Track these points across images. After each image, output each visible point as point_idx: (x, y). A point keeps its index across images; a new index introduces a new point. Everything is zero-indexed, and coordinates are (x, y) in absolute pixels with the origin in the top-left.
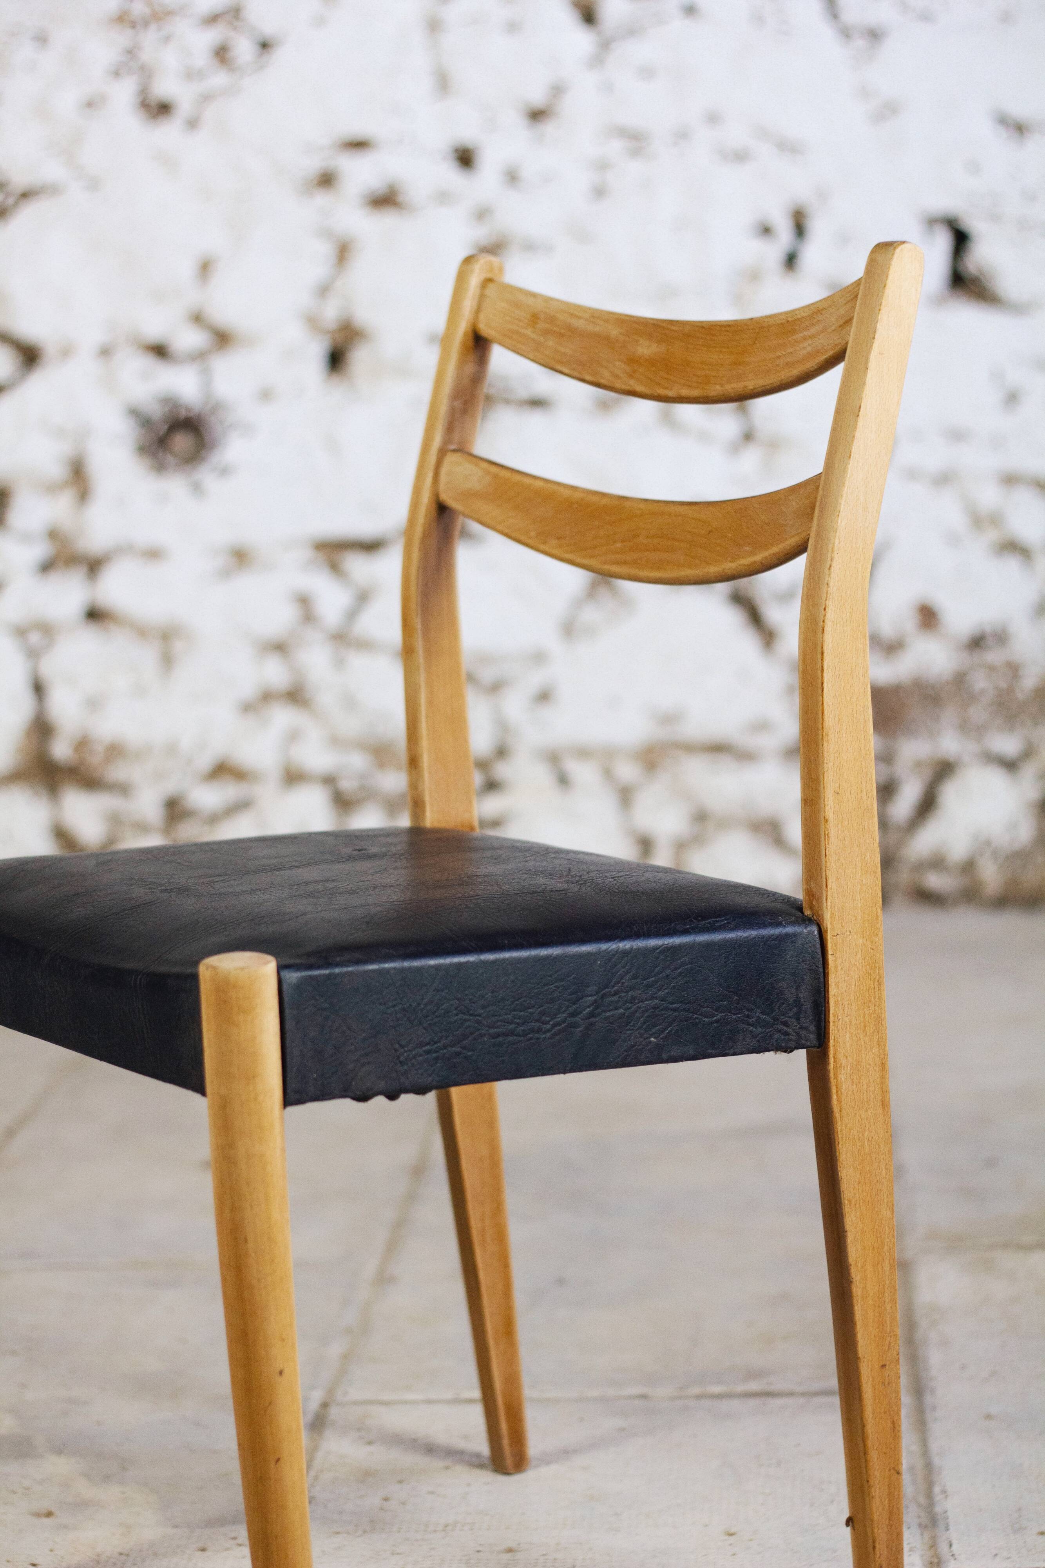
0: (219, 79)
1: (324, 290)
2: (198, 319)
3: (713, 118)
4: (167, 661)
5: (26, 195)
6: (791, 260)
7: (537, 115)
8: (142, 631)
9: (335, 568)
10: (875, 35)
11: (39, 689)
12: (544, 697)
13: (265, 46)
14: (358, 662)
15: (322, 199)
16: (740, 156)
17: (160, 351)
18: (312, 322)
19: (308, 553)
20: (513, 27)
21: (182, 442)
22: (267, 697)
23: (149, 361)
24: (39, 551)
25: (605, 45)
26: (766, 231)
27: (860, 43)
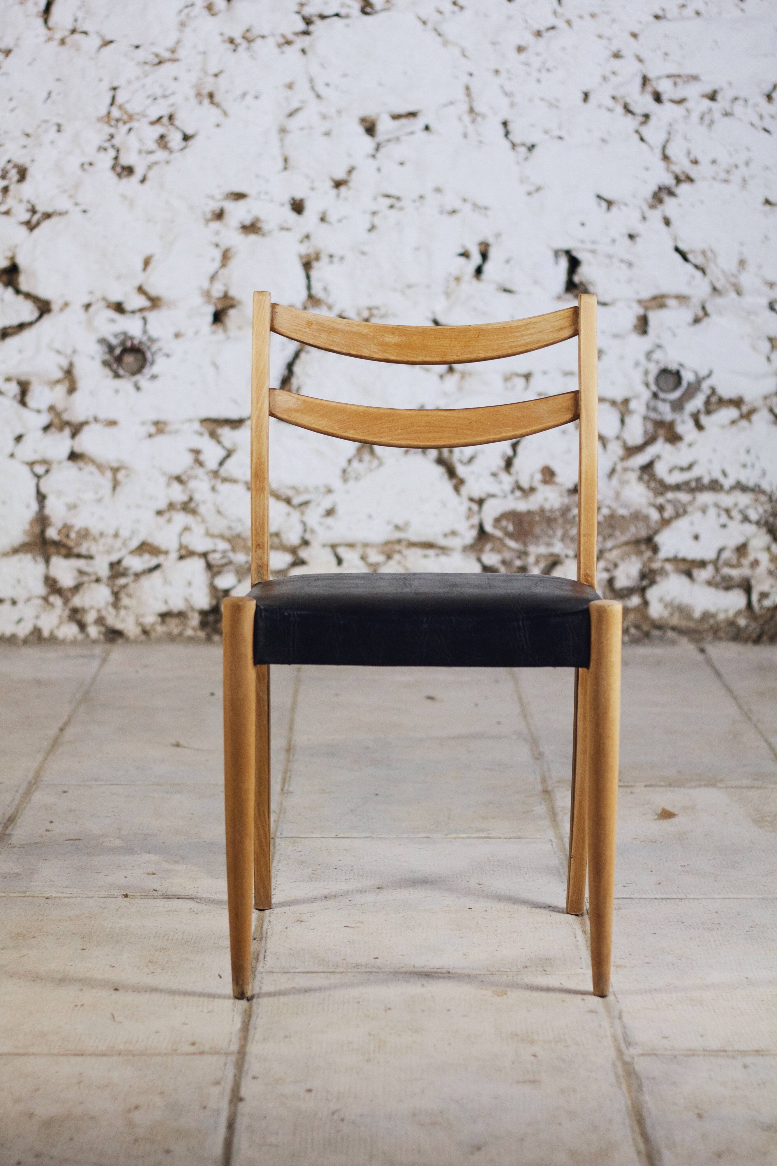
0: (161, 155)
1: (213, 278)
2: (141, 290)
3: (438, 190)
4: (116, 485)
5: (48, 216)
6: (479, 271)
7: (338, 184)
8: (100, 467)
9: (213, 435)
10: (532, 148)
11: (41, 497)
12: (330, 513)
13: (186, 138)
14: (224, 488)
15: (216, 225)
16: (454, 212)
17: (119, 308)
18: (207, 294)
19: (197, 426)
20: (327, 134)
21: (129, 359)
22: (171, 506)
23: (112, 314)
24: (45, 419)
25: (378, 148)
26: (465, 255)
27: (523, 150)
